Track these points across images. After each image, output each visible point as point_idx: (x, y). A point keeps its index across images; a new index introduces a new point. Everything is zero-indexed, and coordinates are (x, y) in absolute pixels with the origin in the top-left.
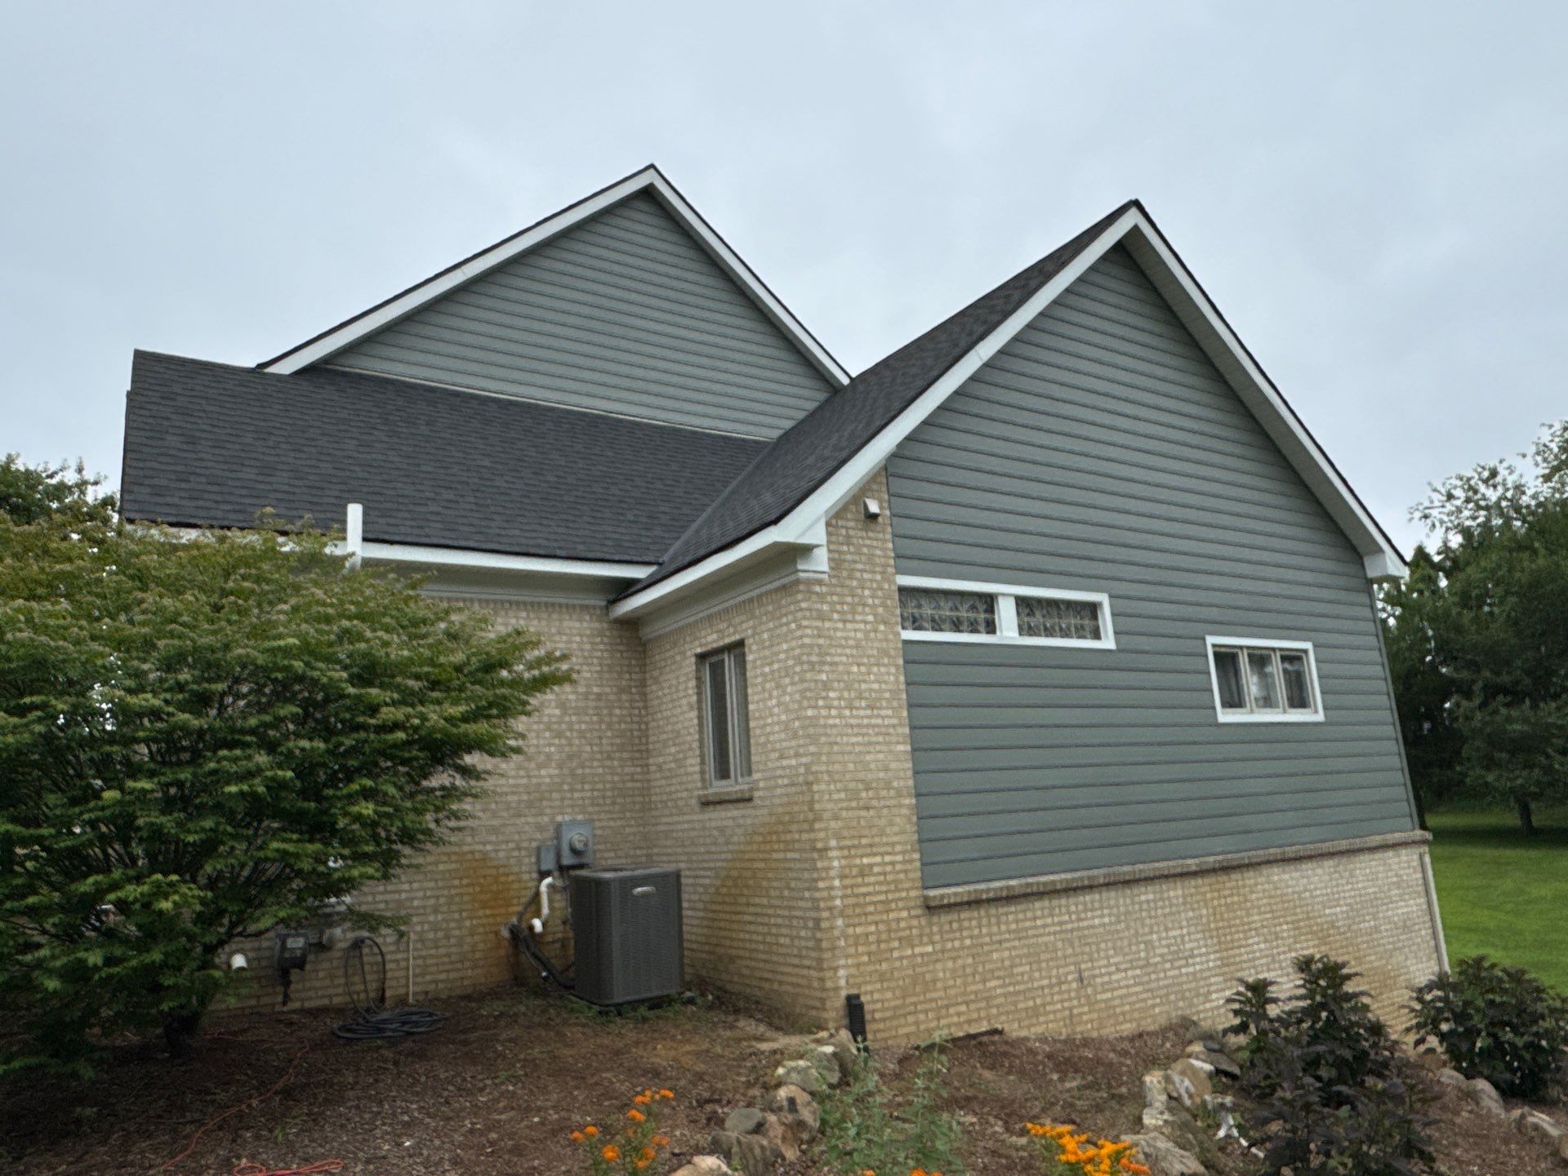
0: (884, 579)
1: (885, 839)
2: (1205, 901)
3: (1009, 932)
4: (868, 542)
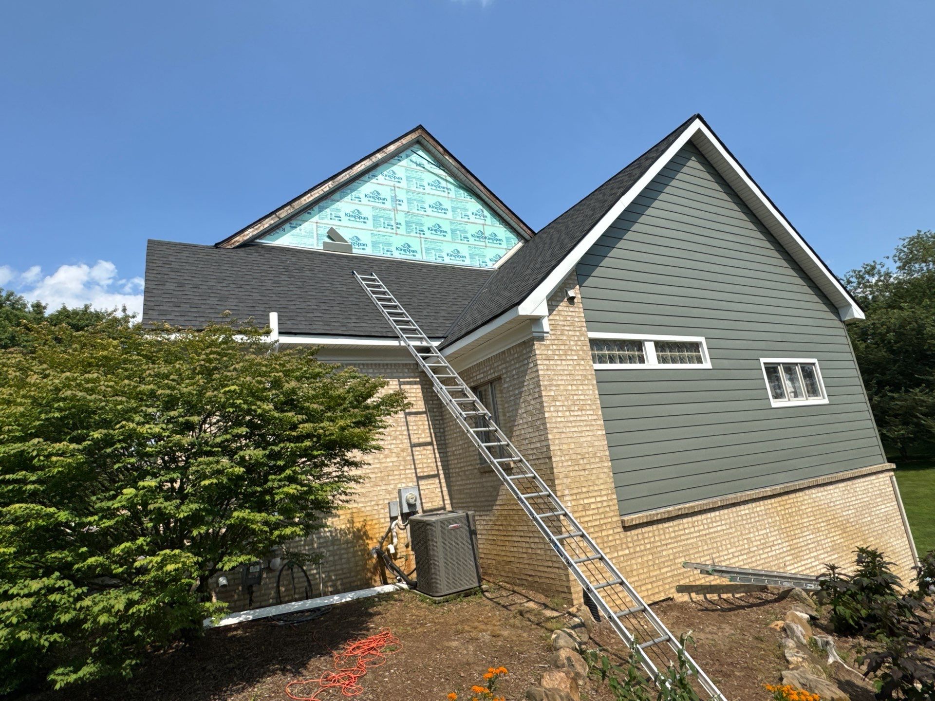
0: (582, 335)
1: (596, 488)
2: (777, 512)
3: (671, 538)
4: (570, 314)
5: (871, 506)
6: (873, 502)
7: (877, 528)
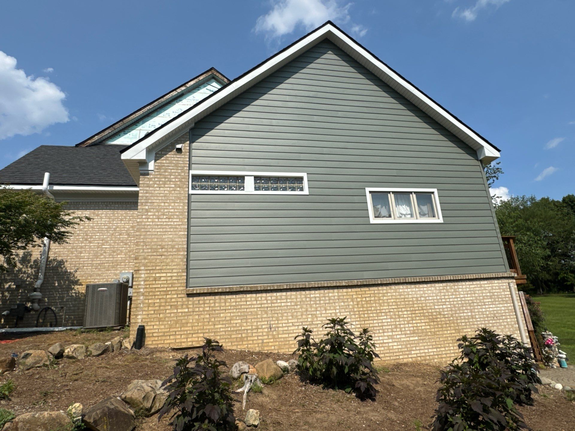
0: (183, 172)
2: (352, 299)
3: (231, 306)
4: (176, 159)
5: (475, 304)
6: (478, 301)
7: (479, 323)
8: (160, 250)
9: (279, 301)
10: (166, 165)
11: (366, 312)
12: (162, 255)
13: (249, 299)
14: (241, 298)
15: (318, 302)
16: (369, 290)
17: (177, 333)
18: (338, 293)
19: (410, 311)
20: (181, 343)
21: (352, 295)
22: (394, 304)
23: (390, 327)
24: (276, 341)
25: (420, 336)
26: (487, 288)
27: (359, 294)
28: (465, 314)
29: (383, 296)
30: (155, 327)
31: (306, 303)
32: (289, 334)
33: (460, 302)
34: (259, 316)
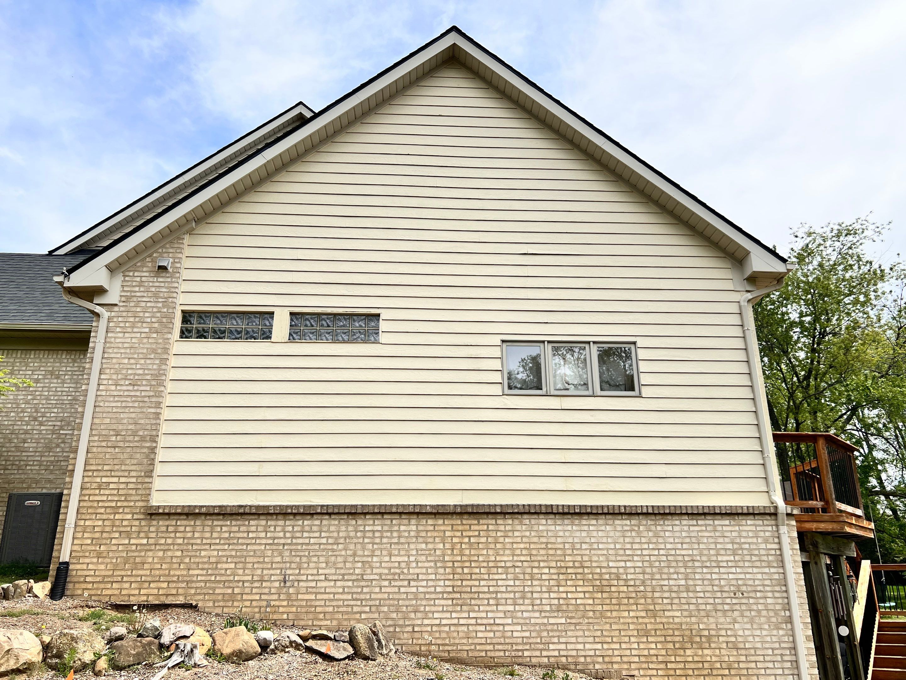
0: (165, 306)
2: (443, 538)
3: (220, 538)
4: (157, 284)
5: (697, 564)
6: (704, 558)
7: (700, 601)
8: (114, 438)
9: (305, 534)
10: (138, 294)
11: (468, 564)
12: (115, 447)
13: (253, 529)
14: (239, 526)
15: (378, 540)
16: (478, 524)
17: (125, 579)
18: (417, 525)
19: (557, 567)
20: (129, 595)
21: (444, 531)
22: (524, 552)
23: (512, 595)
24: (293, 606)
25: (571, 618)
26: (728, 534)
27: (458, 531)
28: (672, 582)
29: (505, 537)
30: (90, 567)
31: (355, 540)
32: (316, 593)
33: (664, 558)
34: (267, 560)
